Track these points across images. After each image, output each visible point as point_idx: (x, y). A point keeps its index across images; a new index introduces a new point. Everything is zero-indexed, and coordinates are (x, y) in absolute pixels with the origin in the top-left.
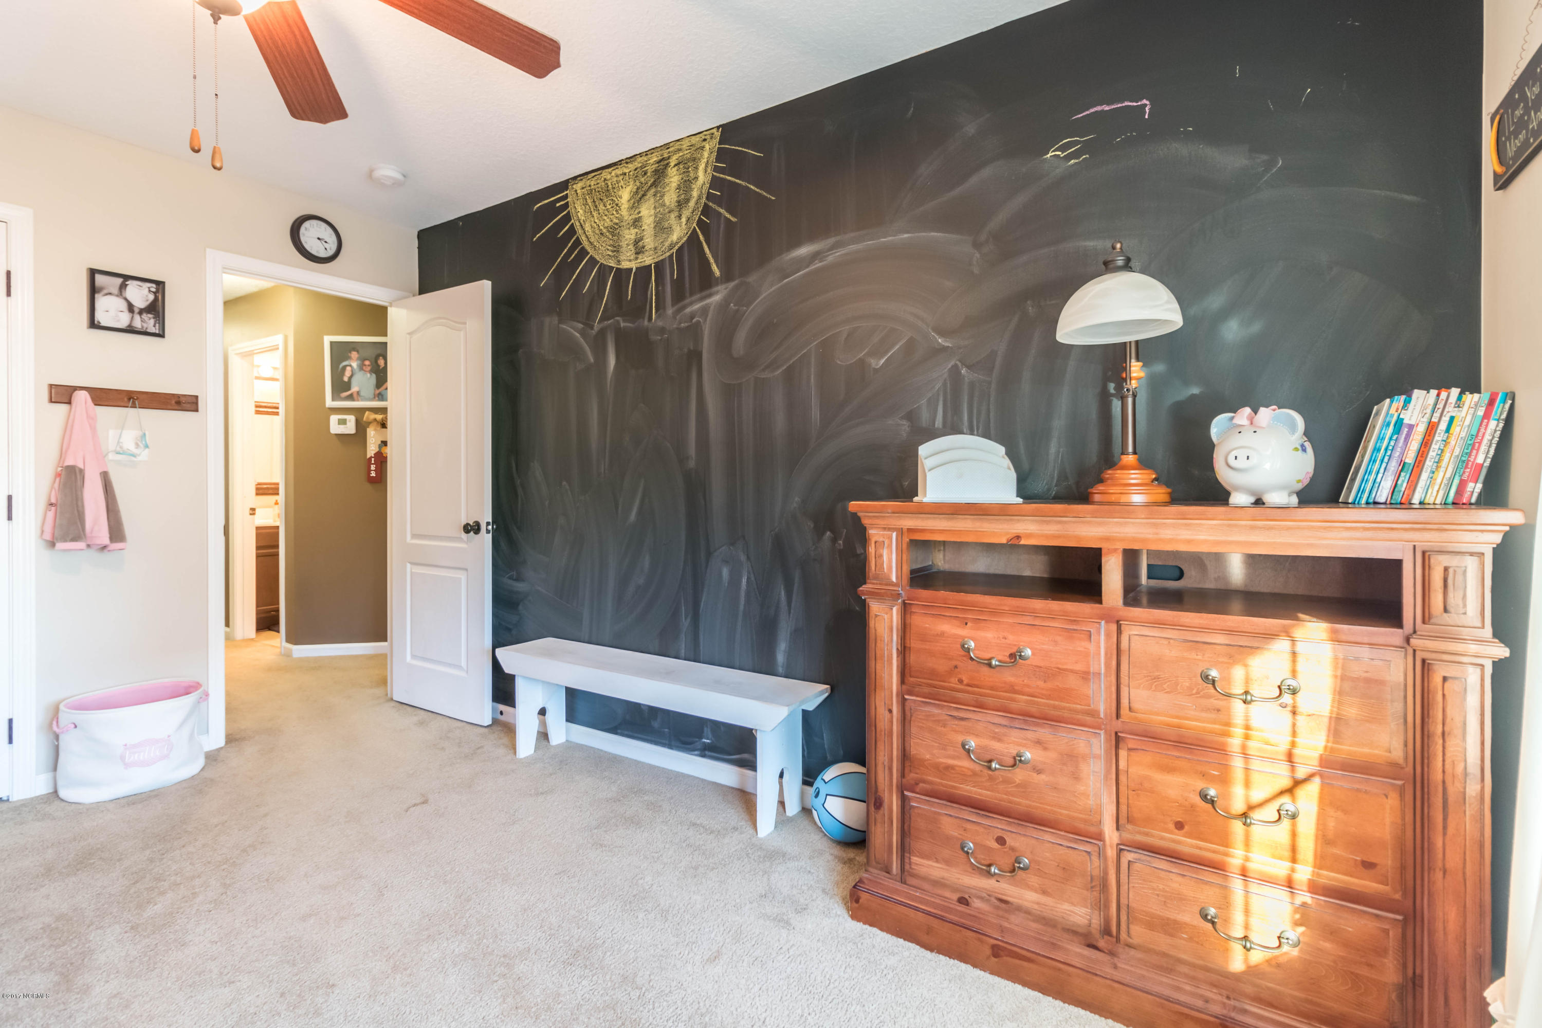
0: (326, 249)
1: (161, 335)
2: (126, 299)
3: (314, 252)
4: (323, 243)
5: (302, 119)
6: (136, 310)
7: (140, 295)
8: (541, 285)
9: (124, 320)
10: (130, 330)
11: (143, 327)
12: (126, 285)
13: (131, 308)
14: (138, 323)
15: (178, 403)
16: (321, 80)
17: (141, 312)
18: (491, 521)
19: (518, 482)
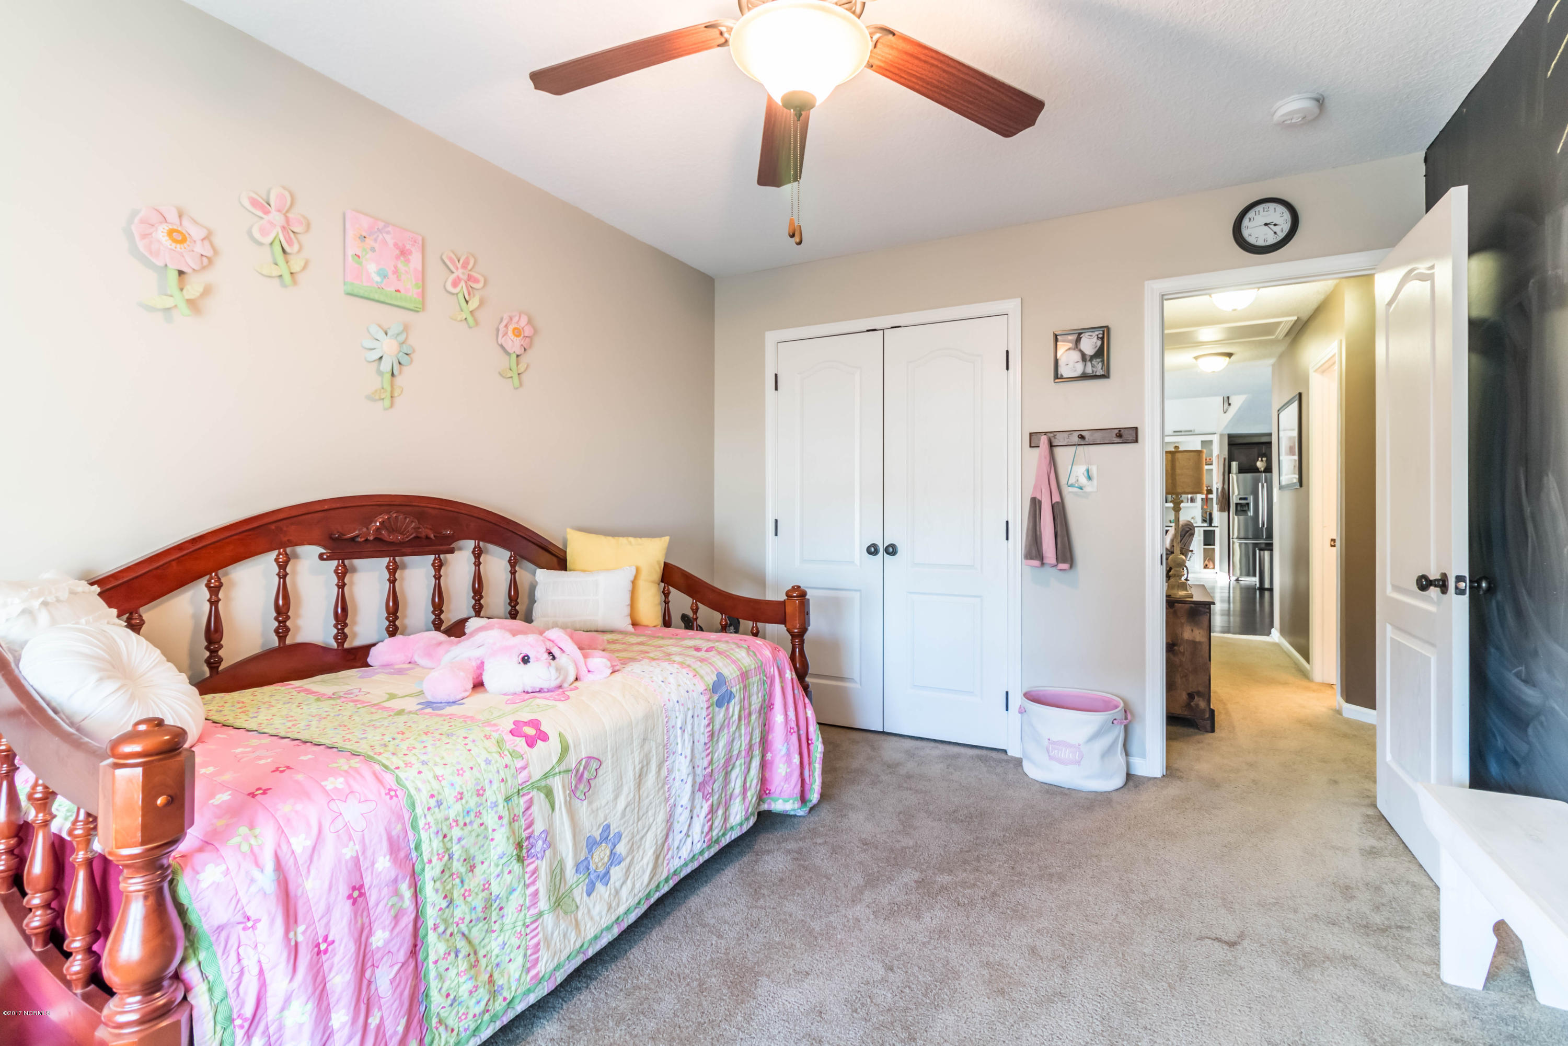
0: (1275, 233)
1: (1106, 376)
2: (1080, 351)
3: (1261, 243)
4: (1272, 227)
5: (1015, 134)
6: (1088, 358)
7: (1089, 345)
8: (1558, 151)
9: (1079, 369)
10: (1084, 377)
11: (1093, 371)
12: (1081, 338)
13: (1083, 356)
14: (1089, 370)
15: (1119, 435)
16: (990, 86)
17: (1092, 358)
18: (1467, 575)
19: (1528, 510)
